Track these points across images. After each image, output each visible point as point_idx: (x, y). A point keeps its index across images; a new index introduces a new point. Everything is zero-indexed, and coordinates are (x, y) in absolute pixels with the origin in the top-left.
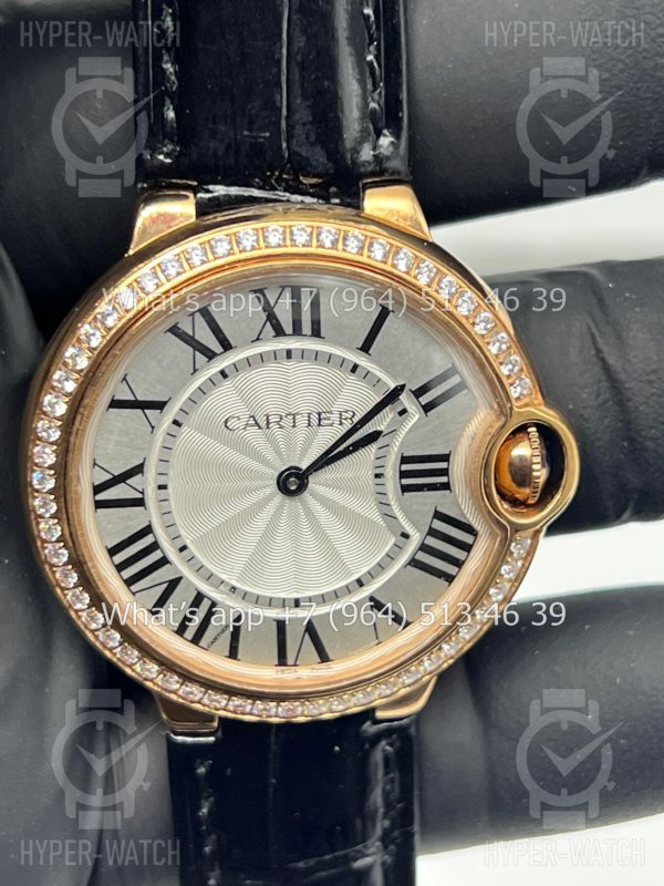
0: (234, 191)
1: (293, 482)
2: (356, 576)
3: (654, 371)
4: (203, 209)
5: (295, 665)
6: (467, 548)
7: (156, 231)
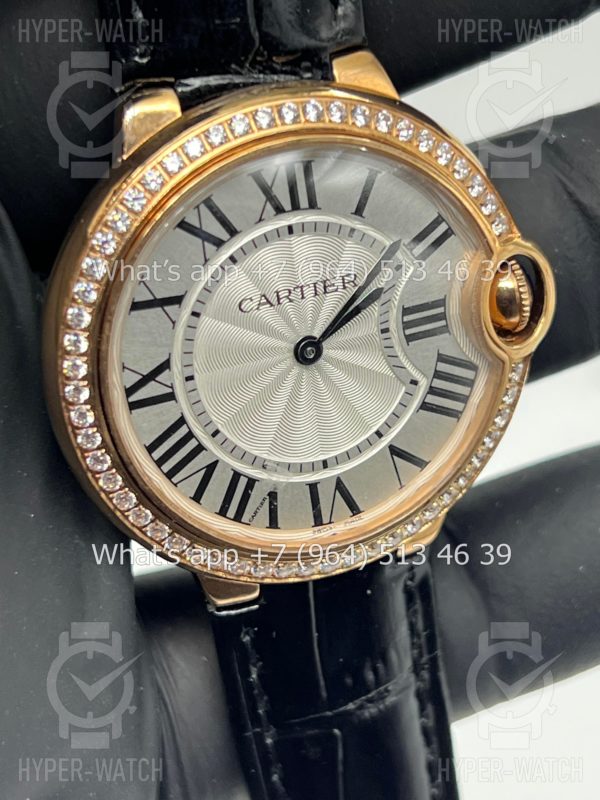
0: (213, 80)
1: (308, 351)
2: (375, 429)
5: (330, 523)
6: (470, 383)
7: (148, 132)
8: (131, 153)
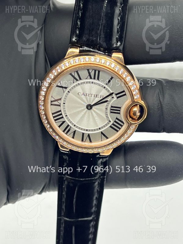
2: (99, 127)
5: (85, 142)
6: (122, 126)
7: (71, 54)
8: (67, 57)
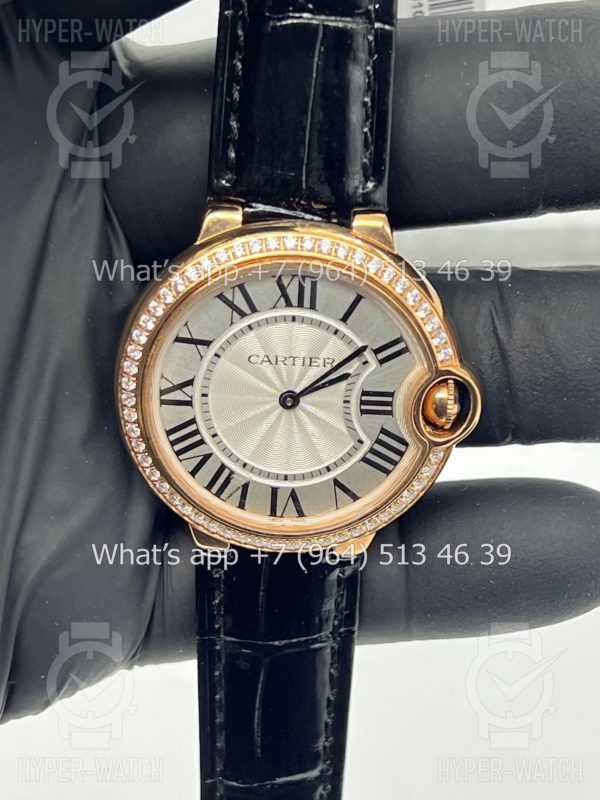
0: (269, 208)
1: (290, 400)
2: (326, 465)
3: (528, 346)
4: (248, 219)
5: (281, 517)
6: (401, 454)
8: (202, 241)
